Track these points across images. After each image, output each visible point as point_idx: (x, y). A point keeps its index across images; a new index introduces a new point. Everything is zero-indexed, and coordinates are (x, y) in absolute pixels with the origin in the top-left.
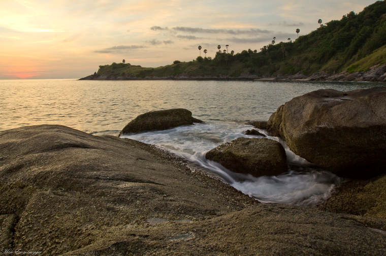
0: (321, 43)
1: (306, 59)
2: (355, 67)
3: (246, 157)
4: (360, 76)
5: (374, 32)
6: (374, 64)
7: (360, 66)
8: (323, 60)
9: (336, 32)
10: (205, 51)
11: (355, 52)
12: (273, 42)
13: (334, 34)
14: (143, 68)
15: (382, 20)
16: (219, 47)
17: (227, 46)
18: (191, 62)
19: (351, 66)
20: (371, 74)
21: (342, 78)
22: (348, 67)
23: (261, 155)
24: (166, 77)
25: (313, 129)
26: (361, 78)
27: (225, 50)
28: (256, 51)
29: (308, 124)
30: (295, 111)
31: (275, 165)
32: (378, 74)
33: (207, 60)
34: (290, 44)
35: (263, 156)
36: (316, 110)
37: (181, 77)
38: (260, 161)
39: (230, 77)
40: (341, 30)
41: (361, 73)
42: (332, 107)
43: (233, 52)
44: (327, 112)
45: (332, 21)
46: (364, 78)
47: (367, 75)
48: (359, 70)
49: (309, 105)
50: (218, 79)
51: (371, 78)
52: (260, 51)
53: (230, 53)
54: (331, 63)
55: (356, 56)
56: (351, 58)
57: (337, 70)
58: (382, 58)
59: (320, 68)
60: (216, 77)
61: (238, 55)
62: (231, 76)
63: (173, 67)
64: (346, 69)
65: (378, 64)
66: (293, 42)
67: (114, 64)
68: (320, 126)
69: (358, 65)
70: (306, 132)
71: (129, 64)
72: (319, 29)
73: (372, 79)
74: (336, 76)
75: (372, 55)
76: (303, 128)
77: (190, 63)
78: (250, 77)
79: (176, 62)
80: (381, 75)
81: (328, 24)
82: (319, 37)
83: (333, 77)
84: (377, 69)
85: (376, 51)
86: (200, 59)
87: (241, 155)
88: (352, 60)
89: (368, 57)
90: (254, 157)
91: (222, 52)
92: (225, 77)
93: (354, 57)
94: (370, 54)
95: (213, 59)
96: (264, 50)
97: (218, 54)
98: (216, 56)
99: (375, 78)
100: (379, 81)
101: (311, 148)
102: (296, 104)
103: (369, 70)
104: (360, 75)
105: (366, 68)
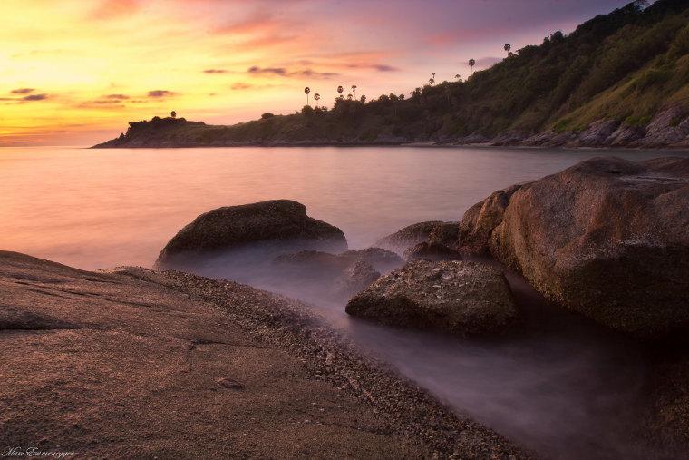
0: (509, 84)
1: (486, 110)
2: (565, 123)
3: (442, 308)
4: (575, 138)
5: (595, 65)
6: (596, 118)
7: (574, 122)
8: (513, 110)
9: (532, 65)
10: (317, 96)
11: (564, 99)
12: (432, 80)
13: (531, 68)
14: (209, 126)
15: (606, 46)
16: (340, 90)
17: (354, 87)
18: (292, 115)
19: (559, 121)
20: (592, 135)
21: (545, 140)
22: (555, 123)
23: (472, 304)
24: (249, 142)
25: (611, 249)
26: (577, 141)
27: (350, 95)
28: (402, 96)
29: (597, 237)
30: (552, 208)
31: (504, 323)
32: (603, 135)
33: (320, 113)
34: (459, 85)
35: (479, 304)
36: (612, 203)
37: (275, 141)
38: (473, 316)
39: (359, 141)
40: (542, 61)
41: (576, 133)
42: (652, 197)
43: (363, 98)
44: (642, 210)
45: (527, 47)
46: (581, 141)
47: (586, 136)
48: (572, 127)
49: (588, 192)
50: (340, 143)
51: (592, 141)
52: (411, 96)
53: (359, 99)
54: (528, 117)
55: (566, 106)
56: (558, 109)
57: (537, 128)
58: (608, 108)
59: (509, 125)
60: (336, 141)
61: (373, 103)
62: (362, 139)
63: (261, 124)
64: (551, 127)
65: (603, 117)
66: (464, 81)
67: (156, 119)
68: (629, 242)
69: (570, 120)
70: (594, 256)
71: (183, 119)
72: (505, 60)
73: (595, 142)
74: (536, 138)
75: (591, 103)
76: (584, 248)
77: (291, 118)
78: (393, 140)
79: (267, 116)
80: (606, 136)
81: (520, 51)
82: (507, 72)
83: (531, 139)
84: (601, 126)
85: (599, 97)
86: (307, 109)
87: (431, 306)
88: (559, 111)
89: (585, 107)
90: (460, 308)
91: (346, 98)
92: (352, 141)
93: (564, 106)
94: (588, 101)
95: (329, 109)
96: (416, 94)
97: (339, 101)
98: (336, 105)
99: (598, 141)
100: (603, 145)
101: (600, 292)
102: (552, 191)
103: (588, 128)
104: (574, 135)
105: (584, 125)
